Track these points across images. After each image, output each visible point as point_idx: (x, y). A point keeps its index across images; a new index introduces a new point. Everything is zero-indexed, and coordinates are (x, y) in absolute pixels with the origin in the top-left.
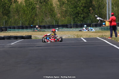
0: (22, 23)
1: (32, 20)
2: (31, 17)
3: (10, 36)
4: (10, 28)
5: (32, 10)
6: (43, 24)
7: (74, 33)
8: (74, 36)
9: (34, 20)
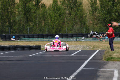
0: (48, 30)
1: (60, 27)
2: (59, 24)
3: (17, 46)
4: (24, 36)
5: (60, 17)
6: (72, 32)
7: (92, 43)
8: (90, 47)
9: (62, 27)
